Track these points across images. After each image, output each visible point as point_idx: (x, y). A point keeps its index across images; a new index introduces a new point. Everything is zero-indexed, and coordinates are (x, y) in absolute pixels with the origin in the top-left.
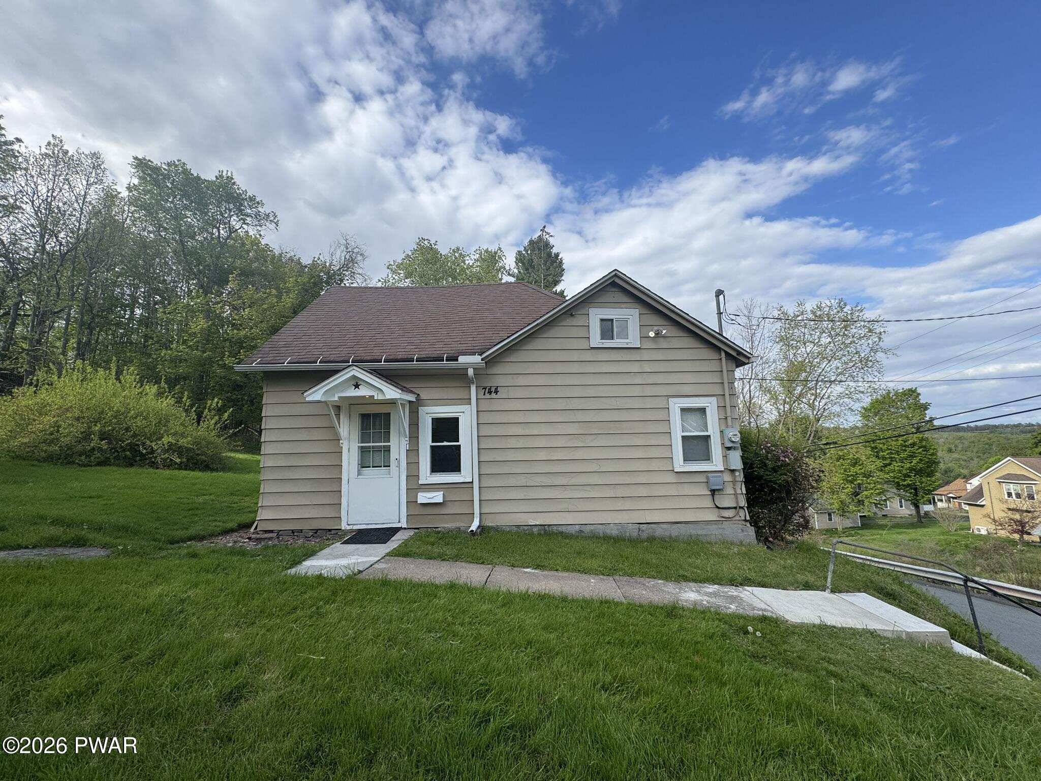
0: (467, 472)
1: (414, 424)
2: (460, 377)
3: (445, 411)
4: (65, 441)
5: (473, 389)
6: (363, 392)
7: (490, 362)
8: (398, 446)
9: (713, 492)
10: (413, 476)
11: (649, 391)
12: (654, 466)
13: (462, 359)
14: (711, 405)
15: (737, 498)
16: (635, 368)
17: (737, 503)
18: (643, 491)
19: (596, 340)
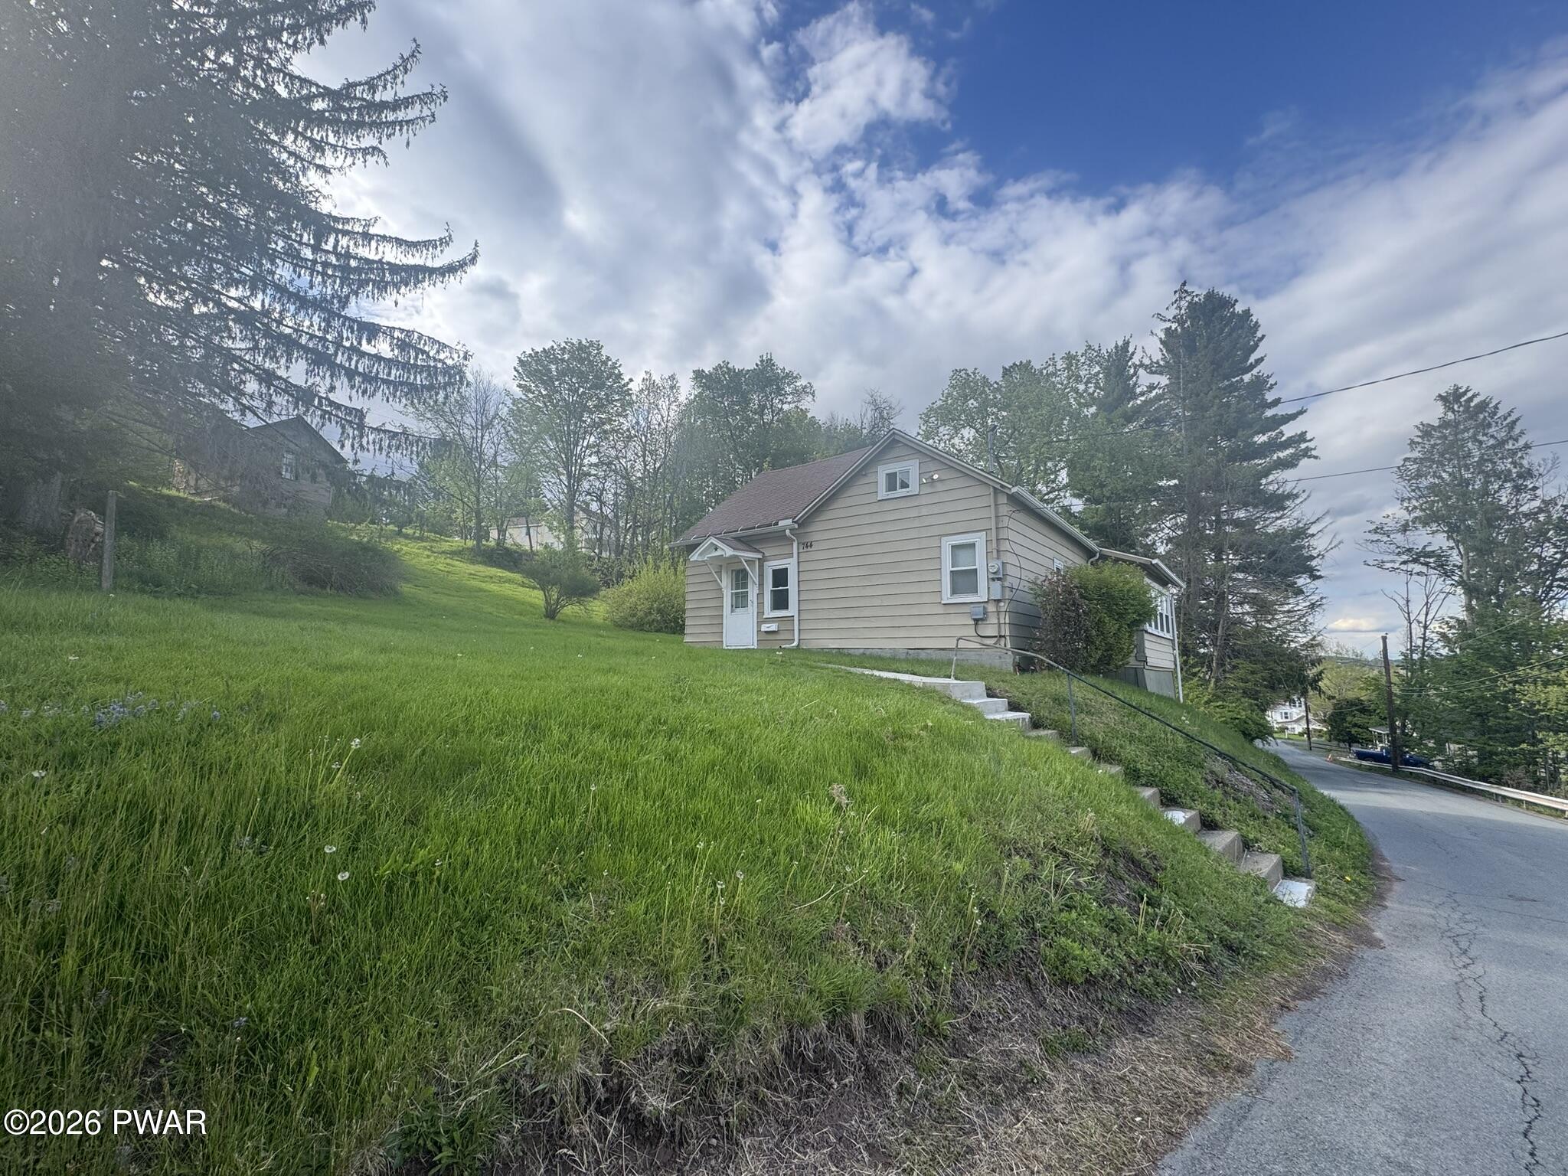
0: (792, 610)
1: (761, 575)
2: (780, 537)
3: (779, 564)
4: (640, 614)
5: (795, 545)
6: (719, 553)
7: (803, 523)
8: (752, 591)
9: (977, 621)
10: (760, 613)
11: (924, 533)
12: (926, 599)
13: (781, 523)
14: (979, 540)
15: (999, 627)
16: (913, 513)
17: (999, 631)
18: (915, 622)
19: (883, 493)
